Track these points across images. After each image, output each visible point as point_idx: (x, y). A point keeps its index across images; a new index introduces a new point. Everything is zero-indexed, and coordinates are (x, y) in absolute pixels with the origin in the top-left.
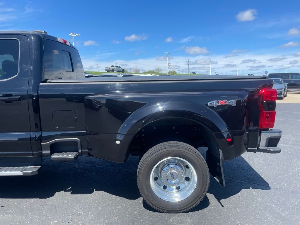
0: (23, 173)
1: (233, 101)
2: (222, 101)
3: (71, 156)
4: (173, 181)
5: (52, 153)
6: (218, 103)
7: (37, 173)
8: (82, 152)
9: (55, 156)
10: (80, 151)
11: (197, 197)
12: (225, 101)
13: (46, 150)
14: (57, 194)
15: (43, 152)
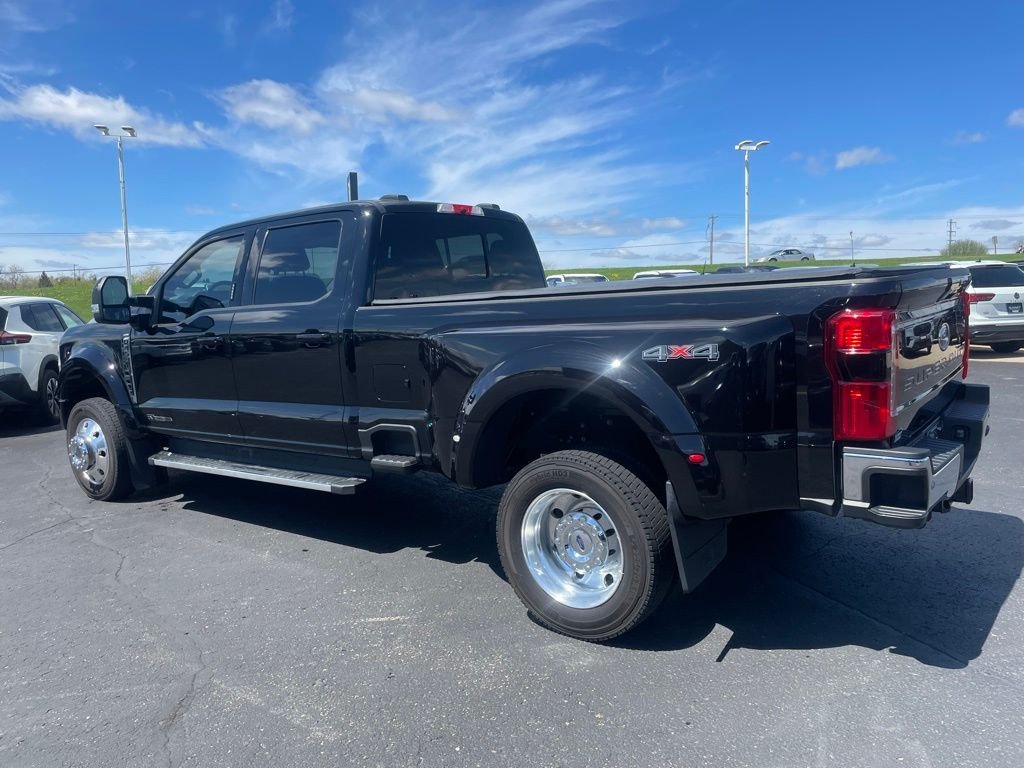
0: (332, 488)
1: (710, 346)
2: (680, 349)
3: (401, 462)
4: (577, 555)
5: (376, 454)
6: (670, 352)
7: (353, 492)
8: (421, 457)
9: (376, 460)
10: (418, 455)
11: (623, 606)
12: (689, 347)
13: (366, 446)
14: (407, 551)
15: (363, 450)
